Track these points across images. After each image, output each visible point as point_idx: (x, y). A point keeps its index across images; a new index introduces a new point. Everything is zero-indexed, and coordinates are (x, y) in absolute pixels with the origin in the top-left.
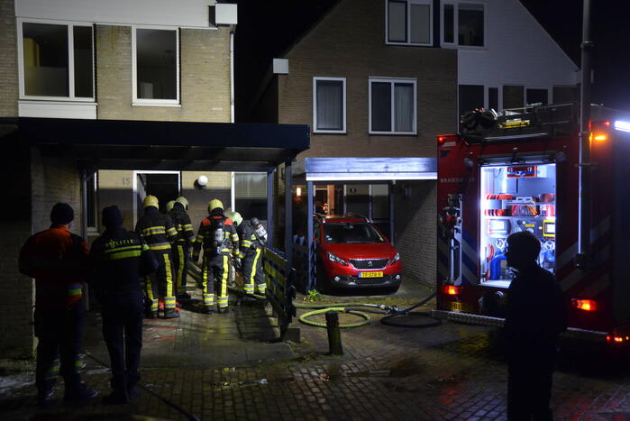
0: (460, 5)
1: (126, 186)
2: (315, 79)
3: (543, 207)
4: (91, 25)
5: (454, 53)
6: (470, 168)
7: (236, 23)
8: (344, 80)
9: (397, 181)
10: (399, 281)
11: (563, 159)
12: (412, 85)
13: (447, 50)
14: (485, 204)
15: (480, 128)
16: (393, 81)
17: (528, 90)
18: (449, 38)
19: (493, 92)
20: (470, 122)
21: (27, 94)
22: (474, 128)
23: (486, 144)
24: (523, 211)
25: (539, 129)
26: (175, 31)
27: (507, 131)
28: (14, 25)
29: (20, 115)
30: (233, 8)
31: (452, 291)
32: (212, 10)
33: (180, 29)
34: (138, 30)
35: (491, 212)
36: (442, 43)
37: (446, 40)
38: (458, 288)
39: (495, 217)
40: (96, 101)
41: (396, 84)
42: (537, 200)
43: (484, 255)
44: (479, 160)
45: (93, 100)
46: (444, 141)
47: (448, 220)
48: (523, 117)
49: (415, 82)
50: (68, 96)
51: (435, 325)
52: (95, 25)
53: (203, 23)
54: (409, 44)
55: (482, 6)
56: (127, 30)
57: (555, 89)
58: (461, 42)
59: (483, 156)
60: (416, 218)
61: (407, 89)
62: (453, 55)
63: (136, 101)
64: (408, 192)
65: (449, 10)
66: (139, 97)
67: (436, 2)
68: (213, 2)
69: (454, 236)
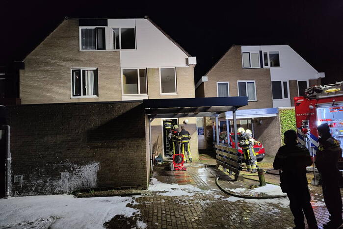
0: (270, 52)
1: (159, 124)
2: (217, 83)
5: (269, 69)
6: (312, 109)
7: (196, 63)
8: (228, 82)
9: (254, 118)
10: (264, 157)
12: (253, 83)
13: (266, 69)
15: (315, 93)
16: (246, 82)
17: (299, 82)
18: (266, 65)
19: (285, 83)
20: (310, 91)
21: (124, 94)
22: (313, 93)
24: (339, 125)
26: (174, 68)
27: (328, 94)
28: (120, 70)
29: (122, 100)
30: (195, 58)
32: (187, 60)
33: (176, 67)
34: (161, 69)
36: (264, 67)
37: (265, 65)
41: (248, 83)
44: (316, 106)
45: (147, 94)
46: (298, 99)
47: (304, 130)
48: (337, 88)
49: (255, 82)
50: (138, 94)
52: (146, 68)
53: (184, 65)
54: (251, 67)
55: (278, 52)
56: (158, 69)
57: (309, 81)
58: (271, 66)
59: (317, 104)
60: (265, 132)
62: (269, 70)
63: (162, 94)
64: (261, 122)
65: (266, 55)
66: (162, 92)
67: (261, 52)
68: (187, 57)
69: (307, 137)
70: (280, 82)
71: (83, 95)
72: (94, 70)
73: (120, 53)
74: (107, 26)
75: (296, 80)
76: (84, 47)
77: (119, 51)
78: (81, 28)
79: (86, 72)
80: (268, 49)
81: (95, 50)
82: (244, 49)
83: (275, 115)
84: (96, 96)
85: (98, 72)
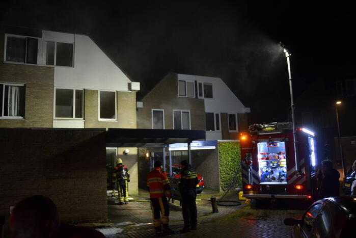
0: (204, 83)
2: (153, 110)
3: (281, 156)
4: (82, 89)
5: (203, 100)
6: (254, 144)
7: (139, 89)
8: (163, 110)
10: (203, 189)
11: (287, 141)
12: (188, 112)
13: (201, 99)
14: (259, 156)
15: (256, 131)
18: (201, 95)
19: (217, 115)
21: (56, 116)
23: (259, 135)
24: (273, 158)
25: (278, 131)
26: (115, 92)
28: (53, 89)
29: (54, 127)
31: (249, 187)
32: (130, 85)
33: (117, 91)
34: (101, 92)
35: (262, 159)
36: (199, 97)
38: (251, 186)
39: (263, 160)
40: (84, 119)
41: (183, 112)
42: (278, 154)
43: (260, 174)
44: (257, 141)
45: (83, 119)
47: (247, 162)
48: (272, 127)
49: (190, 111)
50: (73, 117)
51: (238, 205)
52: (84, 90)
53: (125, 89)
54: (187, 97)
55: (212, 83)
56: (97, 91)
58: (205, 97)
61: (186, 114)
62: (202, 102)
63: (100, 120)
65: (200, 85)
66: (101, 118)
67: (196, 82)
68: (130, 82)
69: (250, 168)
70: (213, 113)
71: (4, 115)
72: (20, 87)
73: (54, 70)
74: (41, 37)
75: (226, 112)
76: (9, 58)
77: (54, 68)
78: (6, 36)
79: (10, 87)
80: (202, 80)
81: (23, 64)
82: (181, 77)
83: (214, 148)
84: (20, 118)
85: (27, 89)
